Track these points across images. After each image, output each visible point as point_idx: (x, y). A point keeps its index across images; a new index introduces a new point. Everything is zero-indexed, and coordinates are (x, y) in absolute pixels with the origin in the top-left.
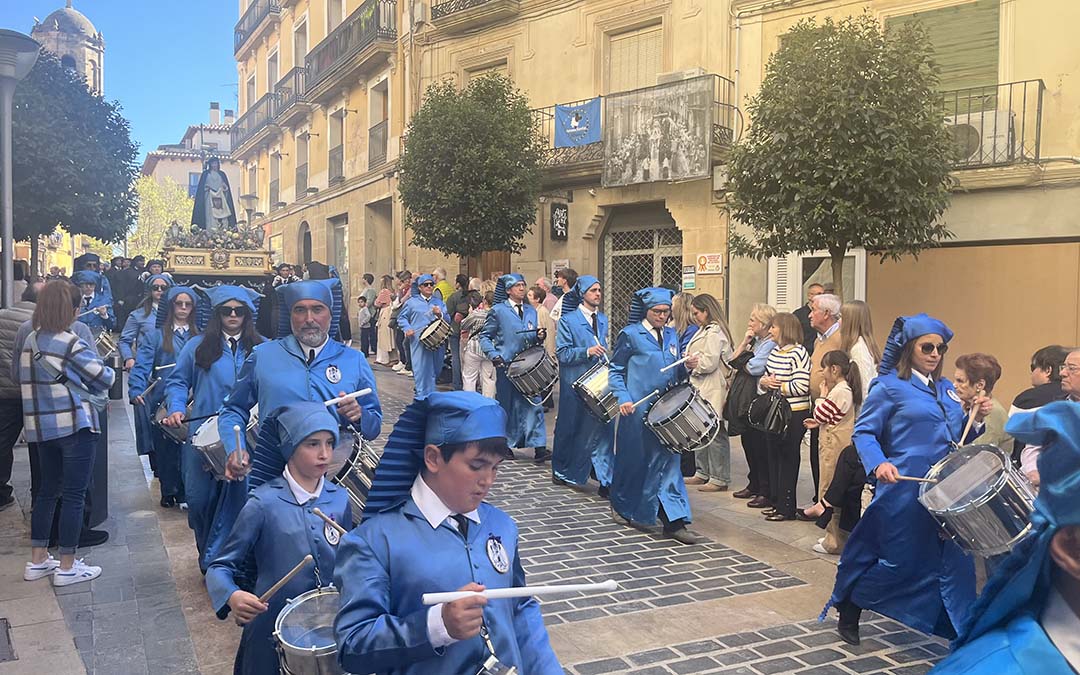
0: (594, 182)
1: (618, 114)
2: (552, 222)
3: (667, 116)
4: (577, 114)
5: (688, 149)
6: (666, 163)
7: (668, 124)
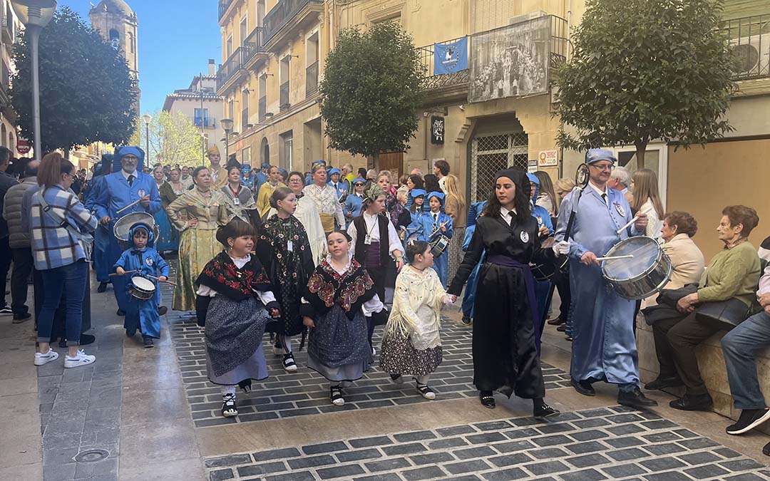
0: (462, 100)
1: (480, 48)
2: (432, 130)
3: (516, 48)
4: (450, 50)
5: (532, 72)
6: (515, 83)
7: (516, 54)
